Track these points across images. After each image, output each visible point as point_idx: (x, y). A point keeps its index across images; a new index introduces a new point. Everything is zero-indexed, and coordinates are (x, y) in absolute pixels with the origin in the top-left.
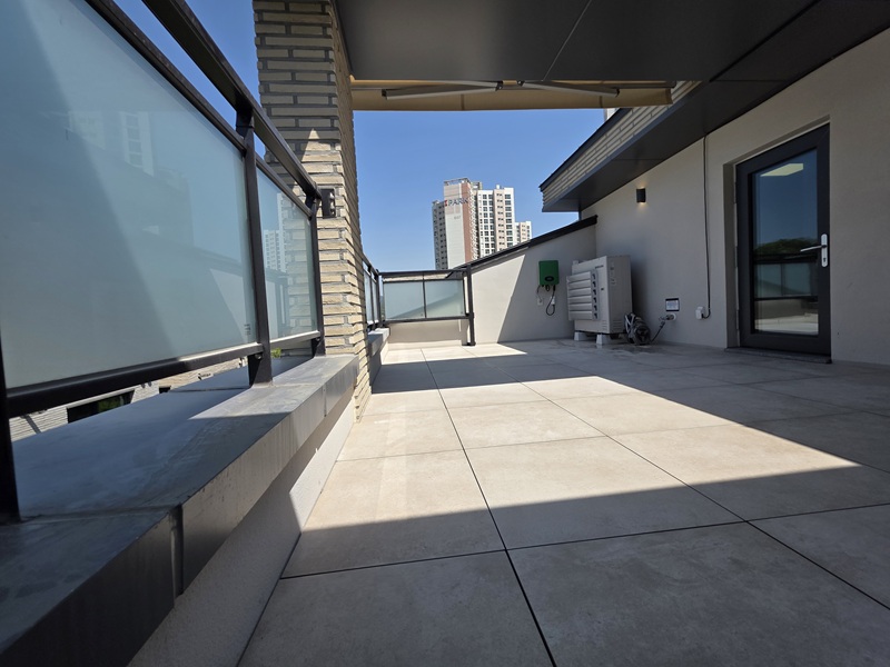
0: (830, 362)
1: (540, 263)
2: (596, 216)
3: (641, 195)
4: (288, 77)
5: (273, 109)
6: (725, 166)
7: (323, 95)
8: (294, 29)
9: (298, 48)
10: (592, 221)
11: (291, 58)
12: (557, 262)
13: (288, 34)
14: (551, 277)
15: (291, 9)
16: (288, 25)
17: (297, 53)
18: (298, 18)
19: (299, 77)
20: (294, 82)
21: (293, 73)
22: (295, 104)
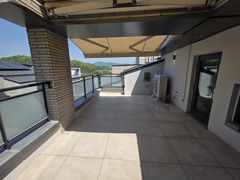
0: (207, 129)
1: (145, 73)
2: (164, 59)
3: (174, 57)
4: (37, 53)
5: (35, 61)
6: (194, 56)
7: (46, 57)
8: (37, 40)
9: (39, 45)
10: (163, 60)
11: (37, 48)
12: (150, 73)
13: (36, 41)
14: (147, 77)
15: (36, 34)
16: (36, 38)
17: (39, 46)
18: (38, 36)
19: (40, 53)
20: (39, 54)
21: (38, 52)
22: (40, 60)
